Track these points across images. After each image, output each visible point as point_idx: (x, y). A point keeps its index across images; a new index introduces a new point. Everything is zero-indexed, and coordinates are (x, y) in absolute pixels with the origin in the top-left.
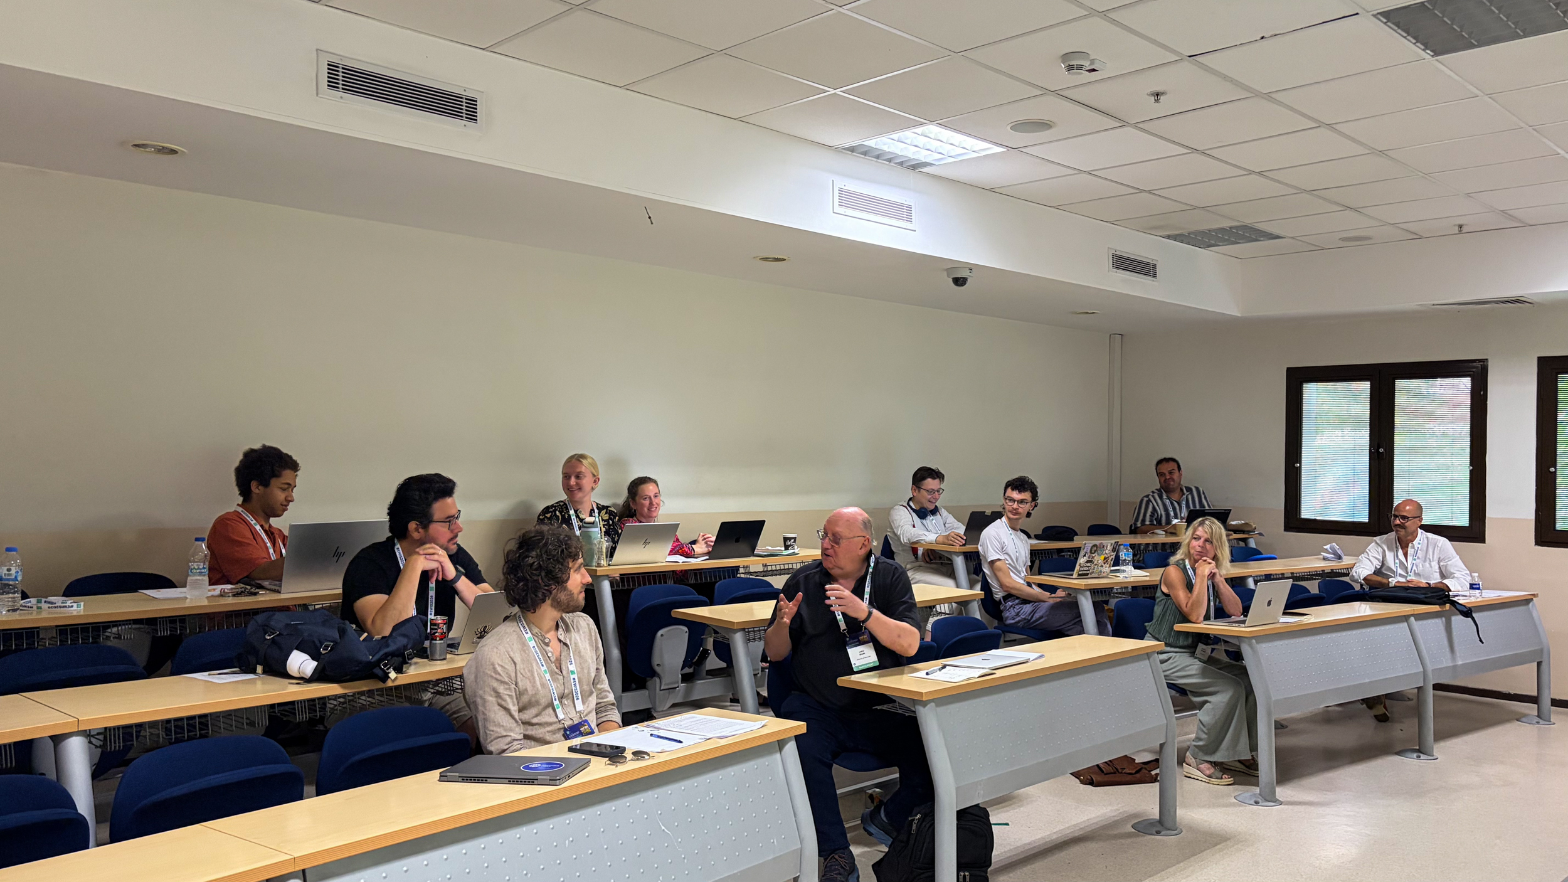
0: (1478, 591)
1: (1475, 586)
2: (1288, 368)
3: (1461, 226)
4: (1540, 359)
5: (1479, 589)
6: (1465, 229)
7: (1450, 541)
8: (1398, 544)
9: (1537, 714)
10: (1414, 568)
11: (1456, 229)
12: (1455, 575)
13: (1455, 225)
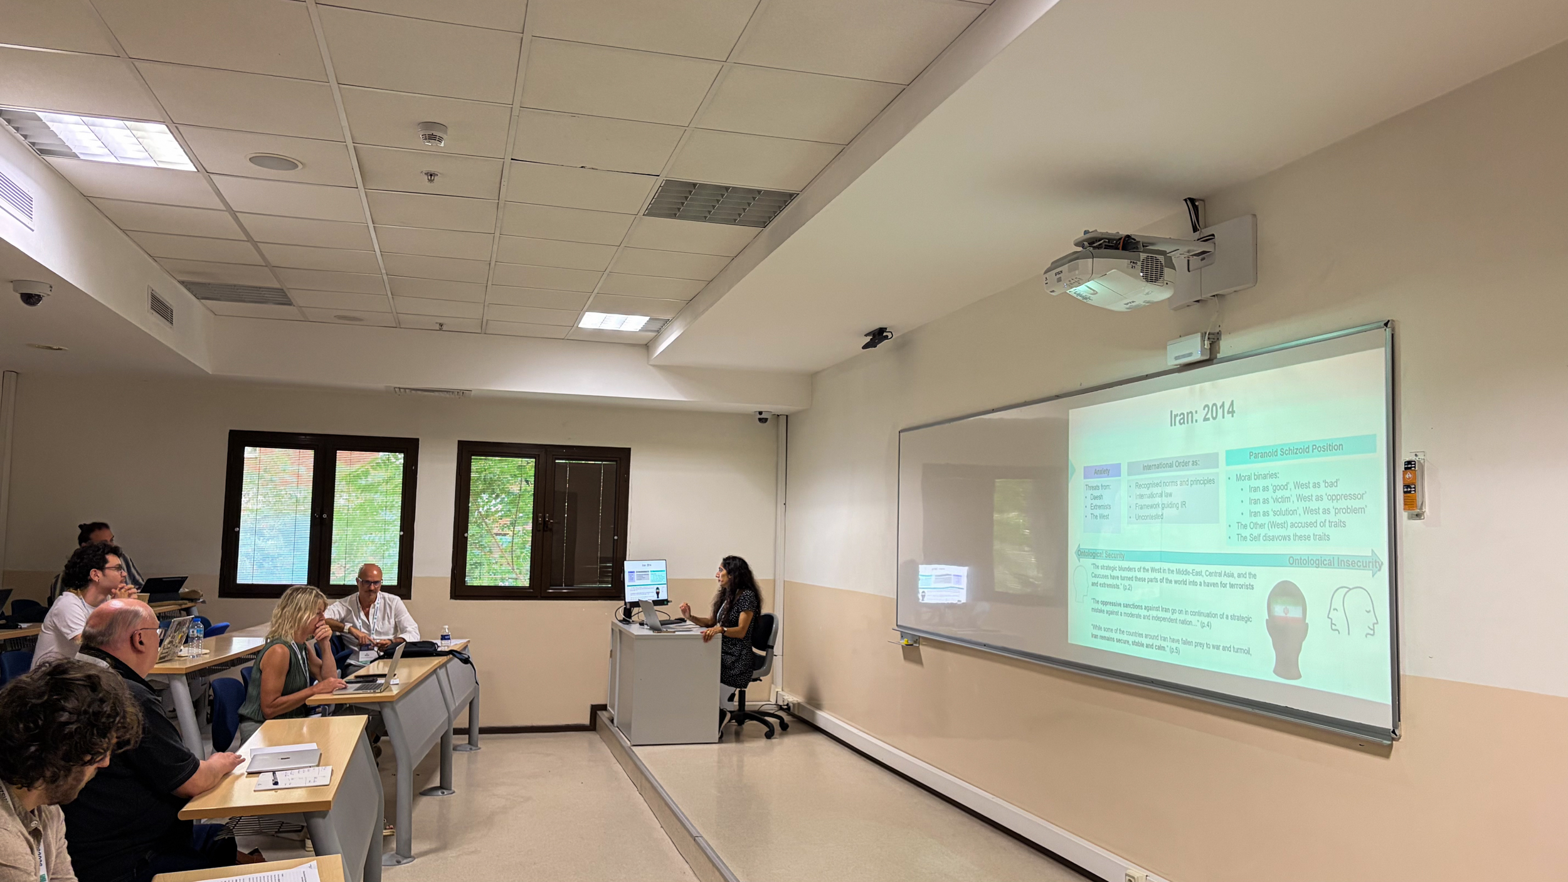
0: (449, 641)
1: (446, 637)
2: (231, 431)
3: (441, 325)
4: (460, 443)
5: (449, 639)
6: (444, 328)
7: (402, 599)
8: (359, 605)
9: (467, 742)
10: (376, 627)
11: (438, 327)
12: (407, 629)
13: (436, 323)
